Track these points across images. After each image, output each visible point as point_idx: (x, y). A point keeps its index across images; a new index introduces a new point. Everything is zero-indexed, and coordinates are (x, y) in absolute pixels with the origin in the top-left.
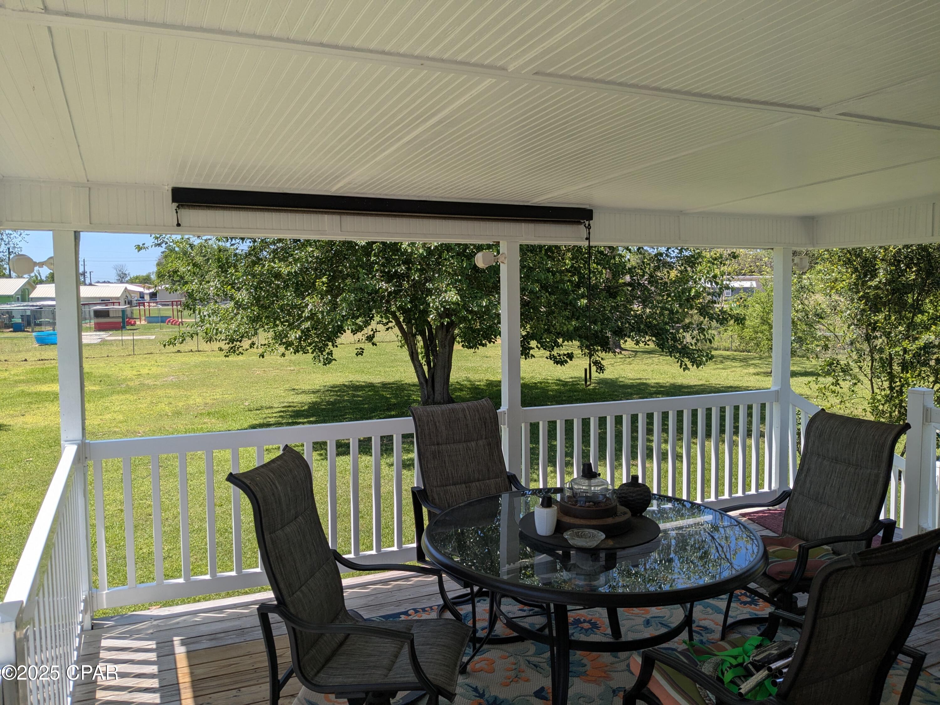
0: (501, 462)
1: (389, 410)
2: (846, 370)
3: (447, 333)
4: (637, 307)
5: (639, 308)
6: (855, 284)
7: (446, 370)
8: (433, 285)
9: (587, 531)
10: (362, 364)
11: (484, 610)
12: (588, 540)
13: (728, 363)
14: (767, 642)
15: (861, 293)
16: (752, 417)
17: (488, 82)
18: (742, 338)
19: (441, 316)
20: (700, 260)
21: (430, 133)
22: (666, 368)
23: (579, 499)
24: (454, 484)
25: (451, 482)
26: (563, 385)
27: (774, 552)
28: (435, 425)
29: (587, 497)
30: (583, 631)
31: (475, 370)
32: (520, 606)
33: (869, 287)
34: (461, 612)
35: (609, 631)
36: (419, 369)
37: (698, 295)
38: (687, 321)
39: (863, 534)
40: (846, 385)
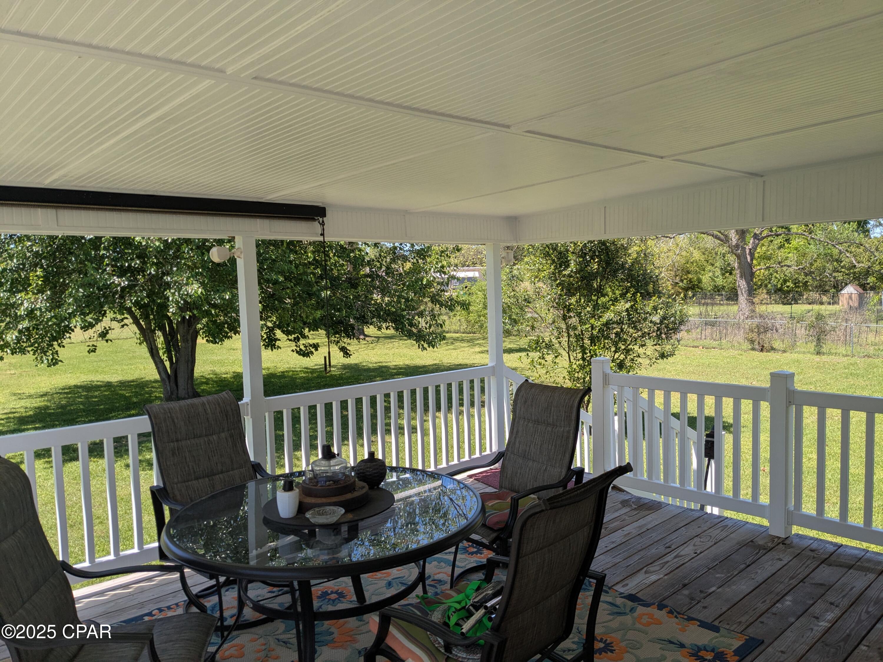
0: (244, 452)
1: (128, 409)
2: (549, 346)
3: (189, 327)
4: (377, 297)
5: (379, 297)
6: (553, 273)
7: (190, 364)
8: (172, 278)
9: (328, 508)
10: (95, 363)
11: (233, 598)
12: (328, 517)
13: (458, 344)
14: (485, 585)
15: (558, 281)
16: (473, 390)
17: (207, 83)
18: (468, 322)
19: (182, 309)
20: (430, 253)
21: (150, 129)
22: (405, 351)
23: (320, 479)
24: (197, 479)
25: (193, 477)
26: (311, 373)
27: (492, 506)
28: (173, 421)
29: (327, 477)
30: (331, 602)
31: (221, 363)
32: (270, 588)
33: (564, 276)
34: (206, 604)
35: (354, 598)
36: (160, 365)
37: (430, 284)
38: (422, 308)
39: (560, 482)
40: (550, 358)
